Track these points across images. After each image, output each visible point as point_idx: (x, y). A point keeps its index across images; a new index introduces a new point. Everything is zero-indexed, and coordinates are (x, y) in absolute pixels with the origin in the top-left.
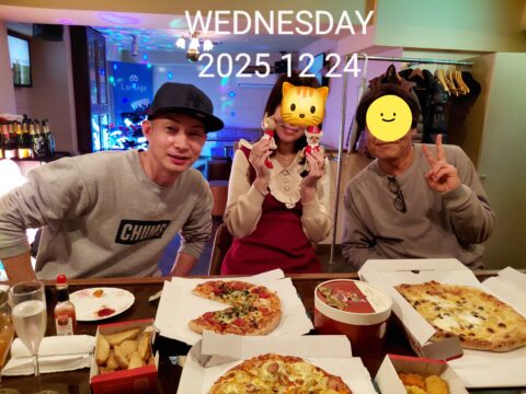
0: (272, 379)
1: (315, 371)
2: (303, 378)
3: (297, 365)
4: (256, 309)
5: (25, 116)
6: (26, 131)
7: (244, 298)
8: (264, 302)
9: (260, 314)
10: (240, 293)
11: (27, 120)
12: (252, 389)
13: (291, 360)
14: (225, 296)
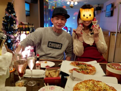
0: (93, 85)
1: (106, 85)
2: (102, 86)
3: (100, 83)
4: (88, 69)
5: (28, 23)
6: (28, 27)
7: (85, 67)
8: (91, 68)
9: (89, 71)
10: (83, 65)
11: (29, 24)
12: (87, 86)
13: (99, 81)
14: (79, 66)
